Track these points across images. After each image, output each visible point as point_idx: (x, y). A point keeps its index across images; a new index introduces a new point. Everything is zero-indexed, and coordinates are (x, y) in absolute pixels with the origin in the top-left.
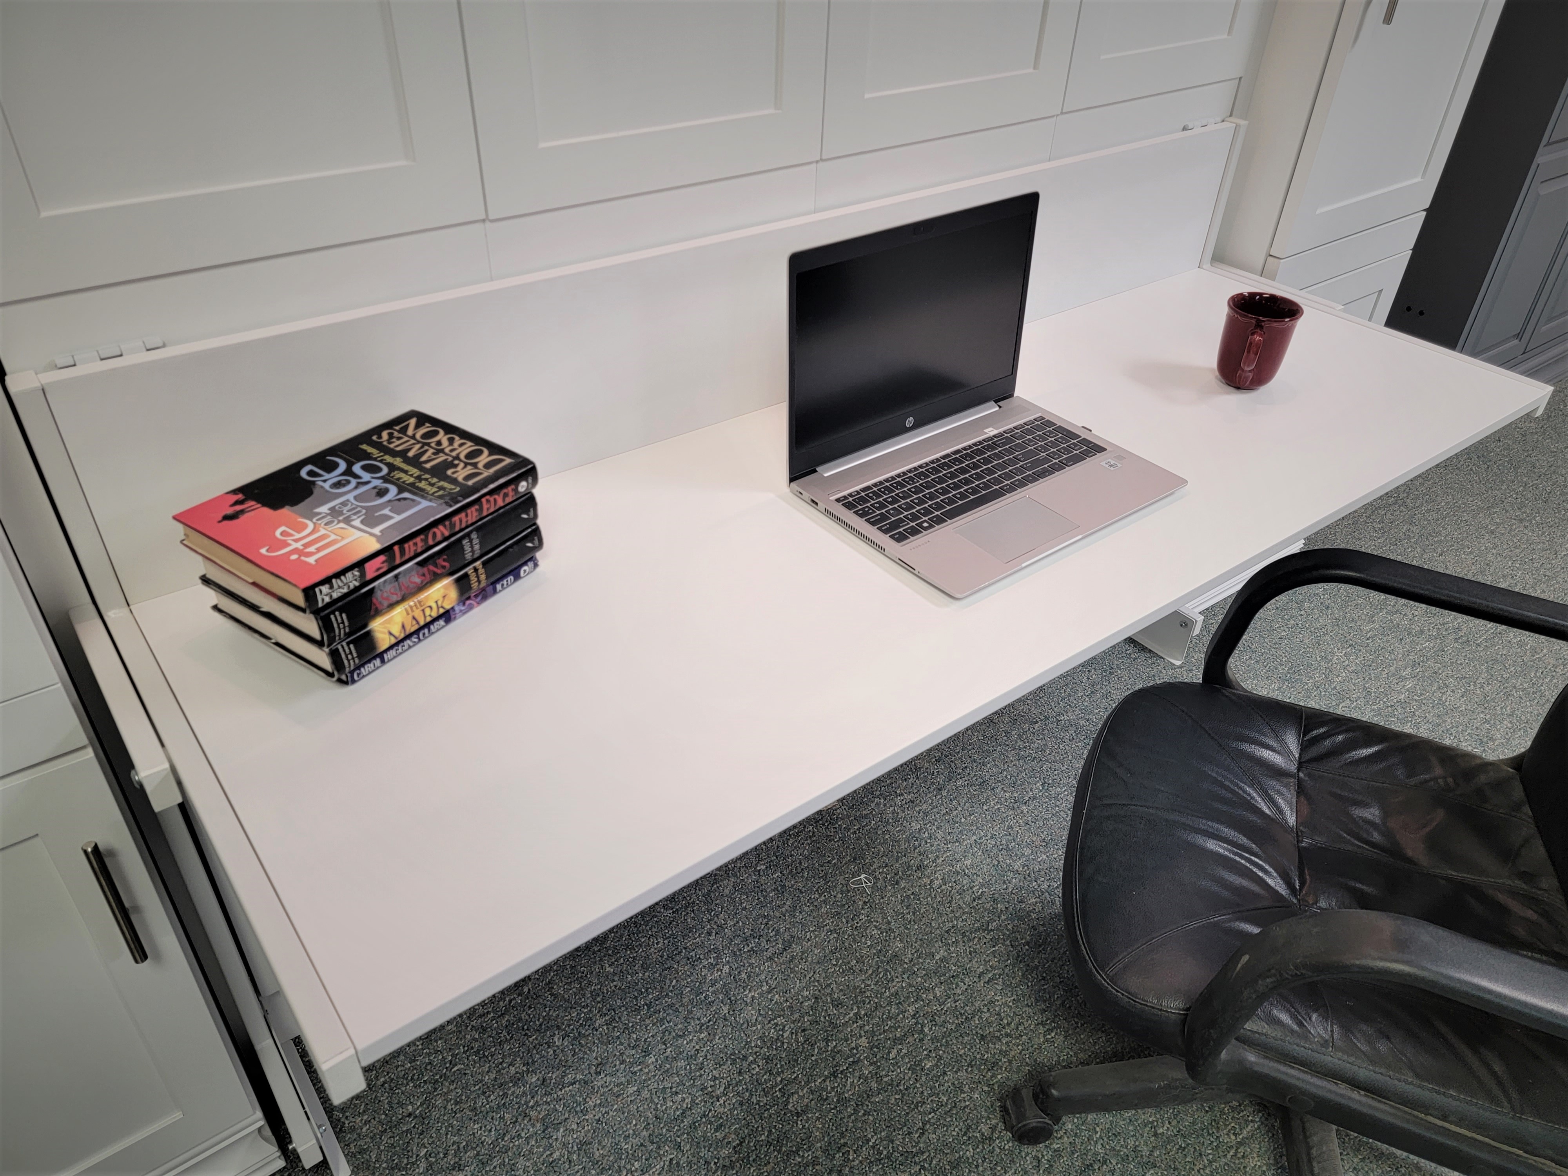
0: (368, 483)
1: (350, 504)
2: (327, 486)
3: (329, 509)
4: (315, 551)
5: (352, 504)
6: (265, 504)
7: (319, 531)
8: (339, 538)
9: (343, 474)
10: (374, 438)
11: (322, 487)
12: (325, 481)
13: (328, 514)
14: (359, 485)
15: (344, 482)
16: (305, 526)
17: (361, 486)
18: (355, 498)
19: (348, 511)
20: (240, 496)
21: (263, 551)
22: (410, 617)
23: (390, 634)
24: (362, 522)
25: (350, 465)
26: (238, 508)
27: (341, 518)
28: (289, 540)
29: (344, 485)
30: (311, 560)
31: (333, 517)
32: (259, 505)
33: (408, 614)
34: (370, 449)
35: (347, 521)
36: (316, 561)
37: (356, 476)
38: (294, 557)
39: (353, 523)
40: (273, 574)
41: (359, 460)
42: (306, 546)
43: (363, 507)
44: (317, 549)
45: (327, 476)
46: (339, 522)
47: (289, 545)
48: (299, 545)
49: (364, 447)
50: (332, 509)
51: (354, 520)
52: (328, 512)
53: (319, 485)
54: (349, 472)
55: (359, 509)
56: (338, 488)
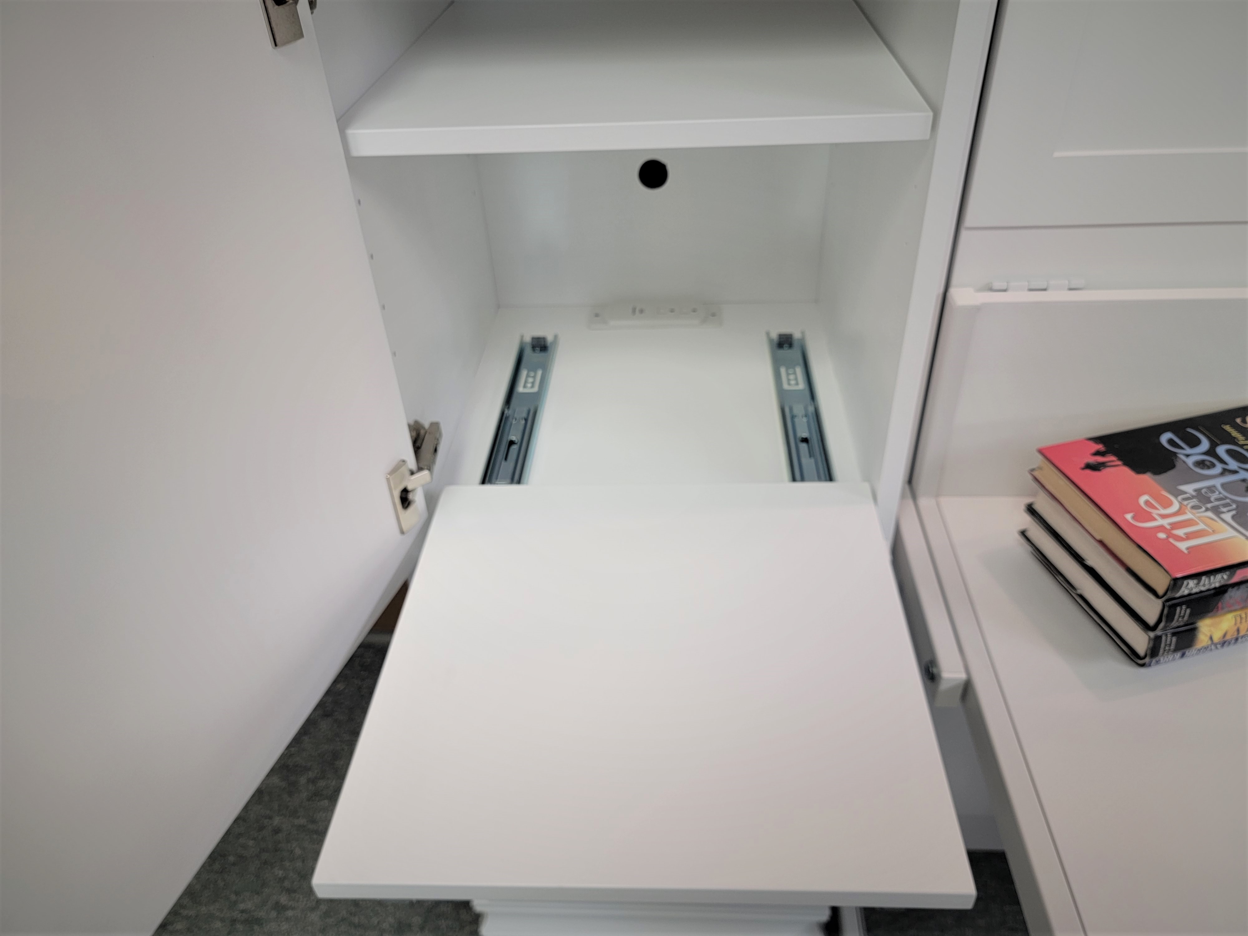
0: (1235, 472)
1: (1217, 493)
2: (1190, 461)
3: (1195, 490)
4: (1184, 536)
5: (1220, 493)
6: (1127, 463)
7: (1185, 513)
8: (1210, 531)
9: (1206, 453)
10: (1238, 420)
11: (1184, 462)
12: (1188, 456)
13: (1193, 497)
14: (1225, 472)
15: (1208, 463)
16: (1169, 504)
17: (1227, 473)
18: (1223, 485)
19: (1217, 500)
20: (1100, 447)
21: (1129, 517)
22: (1236, 628)
23: (1211, 638)
24: (1233, 517)
25: (1214, 445)
26: (1100, 459)
27: (1209, 506)
28: (1154, 513)
29: (1209, 468)
30: (1183, 546)
31: (1200, 501)
32: (1119, 463)
33: (1236, 624)
34: (1234, 433)
35: (1216, 511)
36: (1188, 549)
37: (1222, 461)
38: (1162, 535)
39: (1223, 516)
40: (1140, 547)
41: (1224, 442)
42: (1175, 526)
43: (1234, 501)
44: (1186, 534)
45: (1188, 451)
46: (1207, 510)
47: (1154, 519)
48: (1165, 522)
49: (1228, 428)
50: (1198, 491)
51: (1223, 512)
52: (1194, 494)
53: (1180, 458)
54: (1212, 452)
55: (1228, 501)
56: (1202, 468)
